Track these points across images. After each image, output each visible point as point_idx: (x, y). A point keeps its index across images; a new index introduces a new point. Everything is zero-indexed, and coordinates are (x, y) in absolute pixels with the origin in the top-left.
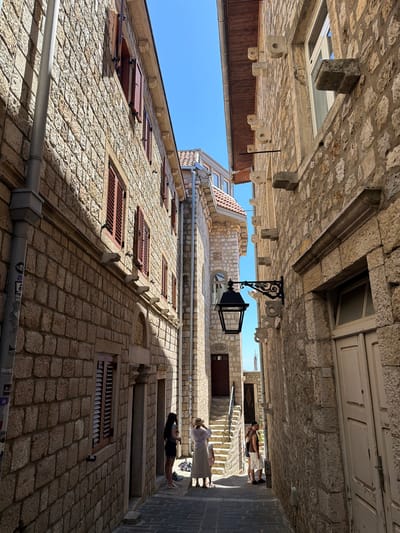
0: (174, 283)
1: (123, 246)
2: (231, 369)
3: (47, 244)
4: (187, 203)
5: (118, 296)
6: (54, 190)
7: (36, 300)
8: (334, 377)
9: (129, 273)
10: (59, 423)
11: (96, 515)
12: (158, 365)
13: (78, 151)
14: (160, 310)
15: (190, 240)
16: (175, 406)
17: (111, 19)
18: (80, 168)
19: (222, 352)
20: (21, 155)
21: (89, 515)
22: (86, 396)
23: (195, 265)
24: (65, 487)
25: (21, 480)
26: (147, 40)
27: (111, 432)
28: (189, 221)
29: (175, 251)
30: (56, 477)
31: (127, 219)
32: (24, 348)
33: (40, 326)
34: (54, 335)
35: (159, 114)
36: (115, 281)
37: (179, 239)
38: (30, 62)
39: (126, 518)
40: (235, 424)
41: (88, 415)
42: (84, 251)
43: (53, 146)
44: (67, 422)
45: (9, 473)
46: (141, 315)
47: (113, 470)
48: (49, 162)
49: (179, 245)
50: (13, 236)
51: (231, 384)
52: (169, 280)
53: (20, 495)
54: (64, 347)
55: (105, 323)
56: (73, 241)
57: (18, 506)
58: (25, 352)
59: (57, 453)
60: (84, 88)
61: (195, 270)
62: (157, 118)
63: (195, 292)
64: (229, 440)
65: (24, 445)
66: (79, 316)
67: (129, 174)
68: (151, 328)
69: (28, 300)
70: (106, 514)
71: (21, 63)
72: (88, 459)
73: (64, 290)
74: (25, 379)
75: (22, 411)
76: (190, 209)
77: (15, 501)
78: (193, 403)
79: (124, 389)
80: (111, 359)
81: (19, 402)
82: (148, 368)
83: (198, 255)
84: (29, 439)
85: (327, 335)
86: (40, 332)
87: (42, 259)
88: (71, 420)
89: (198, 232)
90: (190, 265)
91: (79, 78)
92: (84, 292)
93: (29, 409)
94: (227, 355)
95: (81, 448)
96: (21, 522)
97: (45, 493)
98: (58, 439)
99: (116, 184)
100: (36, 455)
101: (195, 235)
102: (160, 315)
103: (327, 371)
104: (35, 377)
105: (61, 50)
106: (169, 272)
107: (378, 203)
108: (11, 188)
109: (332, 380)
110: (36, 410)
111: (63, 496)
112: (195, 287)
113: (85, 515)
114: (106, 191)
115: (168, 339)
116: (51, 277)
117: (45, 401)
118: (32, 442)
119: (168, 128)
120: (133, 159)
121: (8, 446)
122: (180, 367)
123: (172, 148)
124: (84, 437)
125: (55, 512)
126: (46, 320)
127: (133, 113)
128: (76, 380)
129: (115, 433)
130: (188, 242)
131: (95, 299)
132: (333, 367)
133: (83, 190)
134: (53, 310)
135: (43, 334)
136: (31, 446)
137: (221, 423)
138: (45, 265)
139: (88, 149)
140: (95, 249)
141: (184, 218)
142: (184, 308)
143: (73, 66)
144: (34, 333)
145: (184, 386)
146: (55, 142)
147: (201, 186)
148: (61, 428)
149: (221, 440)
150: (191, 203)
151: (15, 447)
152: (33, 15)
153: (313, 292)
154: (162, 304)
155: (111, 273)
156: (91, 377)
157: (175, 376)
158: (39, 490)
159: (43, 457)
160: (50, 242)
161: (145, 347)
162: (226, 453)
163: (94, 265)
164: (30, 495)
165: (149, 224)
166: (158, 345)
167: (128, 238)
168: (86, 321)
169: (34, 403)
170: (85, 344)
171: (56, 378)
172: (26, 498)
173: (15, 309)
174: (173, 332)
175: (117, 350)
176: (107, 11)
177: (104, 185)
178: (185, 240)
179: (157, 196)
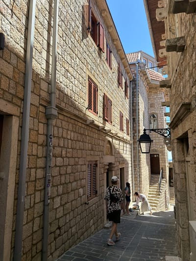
0: (127, 123)
1: (97, 114)
2: (160, 162)
3: (62, 123)
4: (134, 81)
5: (96, 136)
6: (63, 101)
7: (59, 146)
8: (186, 178)
9: (101, 125)
10: (72, 191)
11: (91, 224)
12: (119, 162)
13: (73, 80)
14: (119, 137)
15: (136, 100)
16: (131, 179)
17: (85, 10)
18: (74, 87)
19: (156, 153)
20: (48, 92)
21: (88, 224)
22: (83, 179)
23: (139, 112)
24: (76, 213)
25: (58, 212)
26: (105, 10)
27: (96, 192)
28: (135, 90)
29: (128, 107)
30: (72, 211)
31: (99, 101)
32: (56, 165)
33: (61, 155)
34: (68, 157)
35: (115, 43)
36: (94, 130)
37: (130, 101)
38: (48, 52)
39: (106, 226)
40: (163, 187)
41: (85, 186)
42: (78, 121)
43: (61, 82)
44: (75, 190)
45: (53, 209)
46: (109, 141)
47: (98, 207)
48: (60, 90)
49: (130, 103)
50: (47, 124)
51: (161, 168)
52: (125, 122)
53: (58, 217)
54: (72, 161)
55: (90, 148)
56: (73, 119)
57: (57, 220)
58: (56, 166)
59: (72, 201)
60: (74, 50)
61: (139, 115)
62: (115, 45)
63: (139, 126)
64: (159, 195)
65: (58, 200)
66: (78, 148)
67: (99, 80)
68: (114, 146)
69: (56, 147)
70: (96, 224)
71: (44, 54)
72: (86, 203)
73: (71, 139)
74: (57, 176)
75: (56, 188)
76: (136, 84)
77: (56, 219)
78: (140, 177)
79: (102, 174)
80: (94, 163)
81: (55, 184)
82: (114, 164)
83: (140, 107)
84: (60, 197)
85: (183, 159)
86: (62, 157)
87: (61, 130)
88: (77, 189)
89: (140, 96)
90: (136, 113)
91: (71, 47)
92: (79, 138)
93: (59, 186)
94: (158, 155)
95: (82, 200)
96: (59, 226)
97: (68, 216)
98: (72, 196)
99: (93, 87)
100: (63, 203)
101: (138, 97)
102: (119, 140)
103: (182, 176)
104: (61, 175)
105: (61, 39)
106: (124, 118)
107: (190, 109)
108: (45, 107)
109: (184, 179)
110: (62, 186)
111: (75, 217)
112: (139, 123)
113: (86, 225)
114: (87, 92)
115: (125, 150)
116: (65, 136)
117: (65, 183)
118: (61, 198)
119: (121, 48)
120: (101, 71)
121: (52, 200)
122: (133, 161)
123: (123, 56)
124: (83, 195)
125: (72, 223)
126: (64, 153)
127: (100, 50)
128: (79, 173)
129: (98, 192)
130: (135, 101)
131: (85, 140)
132: (185, 174)
133: (76, 96)
134: (66, 148)
135: (63, 158)
136: (61, 200)
137: (156, 187)
138: (61, 132)
139: (77, 77)
140: (83, 120)
141: (133, 89)
142: (134, 133)
143: (68, 43)
144: (59, 158)
145: (135, 170)
146: (61, 80)
147: (141, 72)
148: (73, 192)
149: (155, 194)
150: (136, 81)
151: (55, 200)
152: (47, 31)
153: (177, 139)
154: (120, 134)
155: (92, 127)
156: (85, 171)
157: (130, 165)
158: (66, 215)
159: (66, 203)
160: (63, 122)
161: (112, 155)
162: (158, 201)
163: (83, 126)
164: (62, 217)
165: (111, 99)
166: (119, 153)
167: (100, 109)
168: (81, 149)
169: (61, 184)
170: (81, 159)
171: (70, 174)
172: (60, 218)
173: (50, 152)
174: (128, 146)
175: (97, 158)
176: (83, 7)
177: (86, 90)
178: (133, 100)
179: (116, 84)
